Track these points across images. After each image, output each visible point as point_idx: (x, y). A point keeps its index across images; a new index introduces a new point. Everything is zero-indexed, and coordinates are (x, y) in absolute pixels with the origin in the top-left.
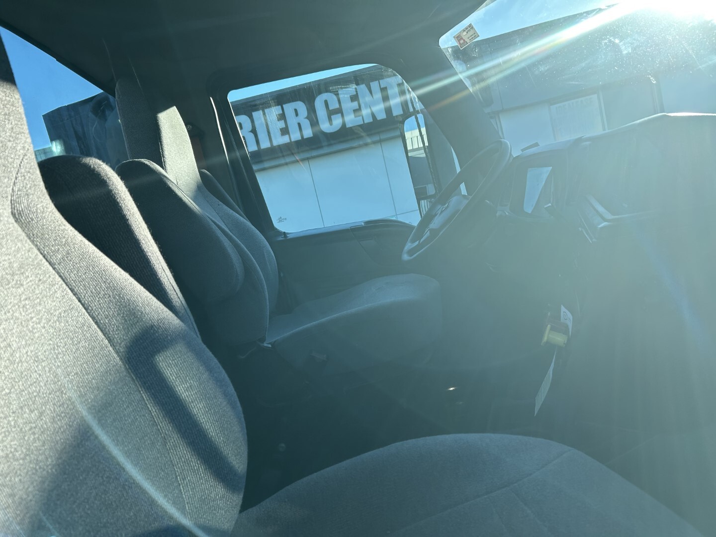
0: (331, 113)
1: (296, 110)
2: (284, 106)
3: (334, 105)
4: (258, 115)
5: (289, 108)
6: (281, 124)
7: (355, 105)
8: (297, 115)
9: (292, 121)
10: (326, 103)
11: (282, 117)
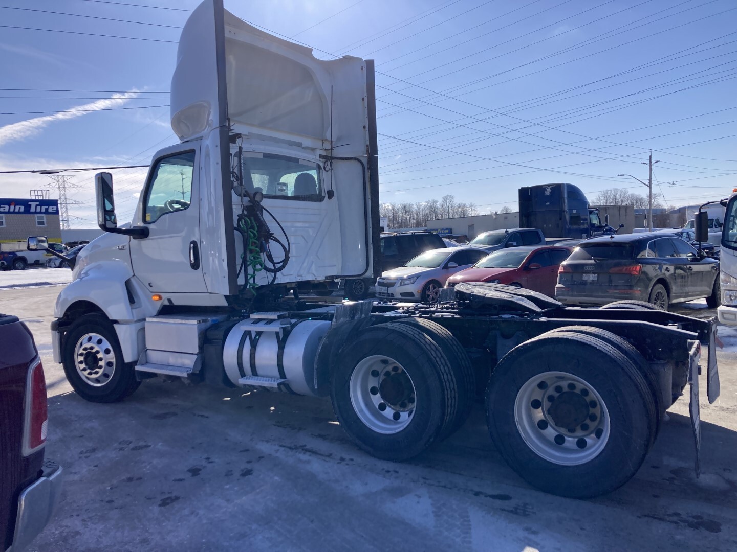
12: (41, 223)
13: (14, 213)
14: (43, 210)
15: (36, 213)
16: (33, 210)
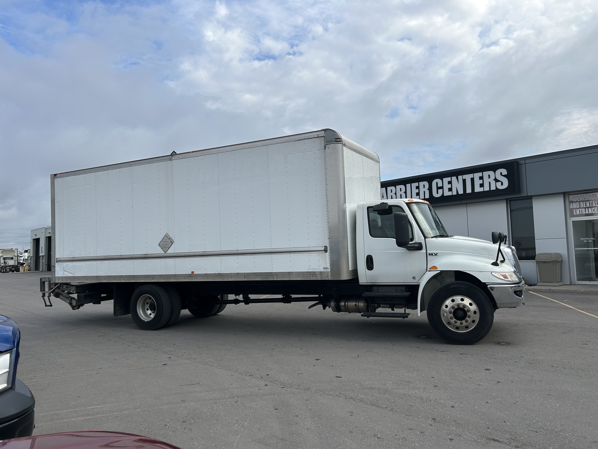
0: (438, 188)
1: (424, 185)
2: (419, 183)
3: (440, 185)
4: (408, 186)
5: (421, 184)
6: (417, 191)
7: (450, 186)
8: (424, 187)
9: (422, 190)
10: (437, 183)
11: (418, 188)
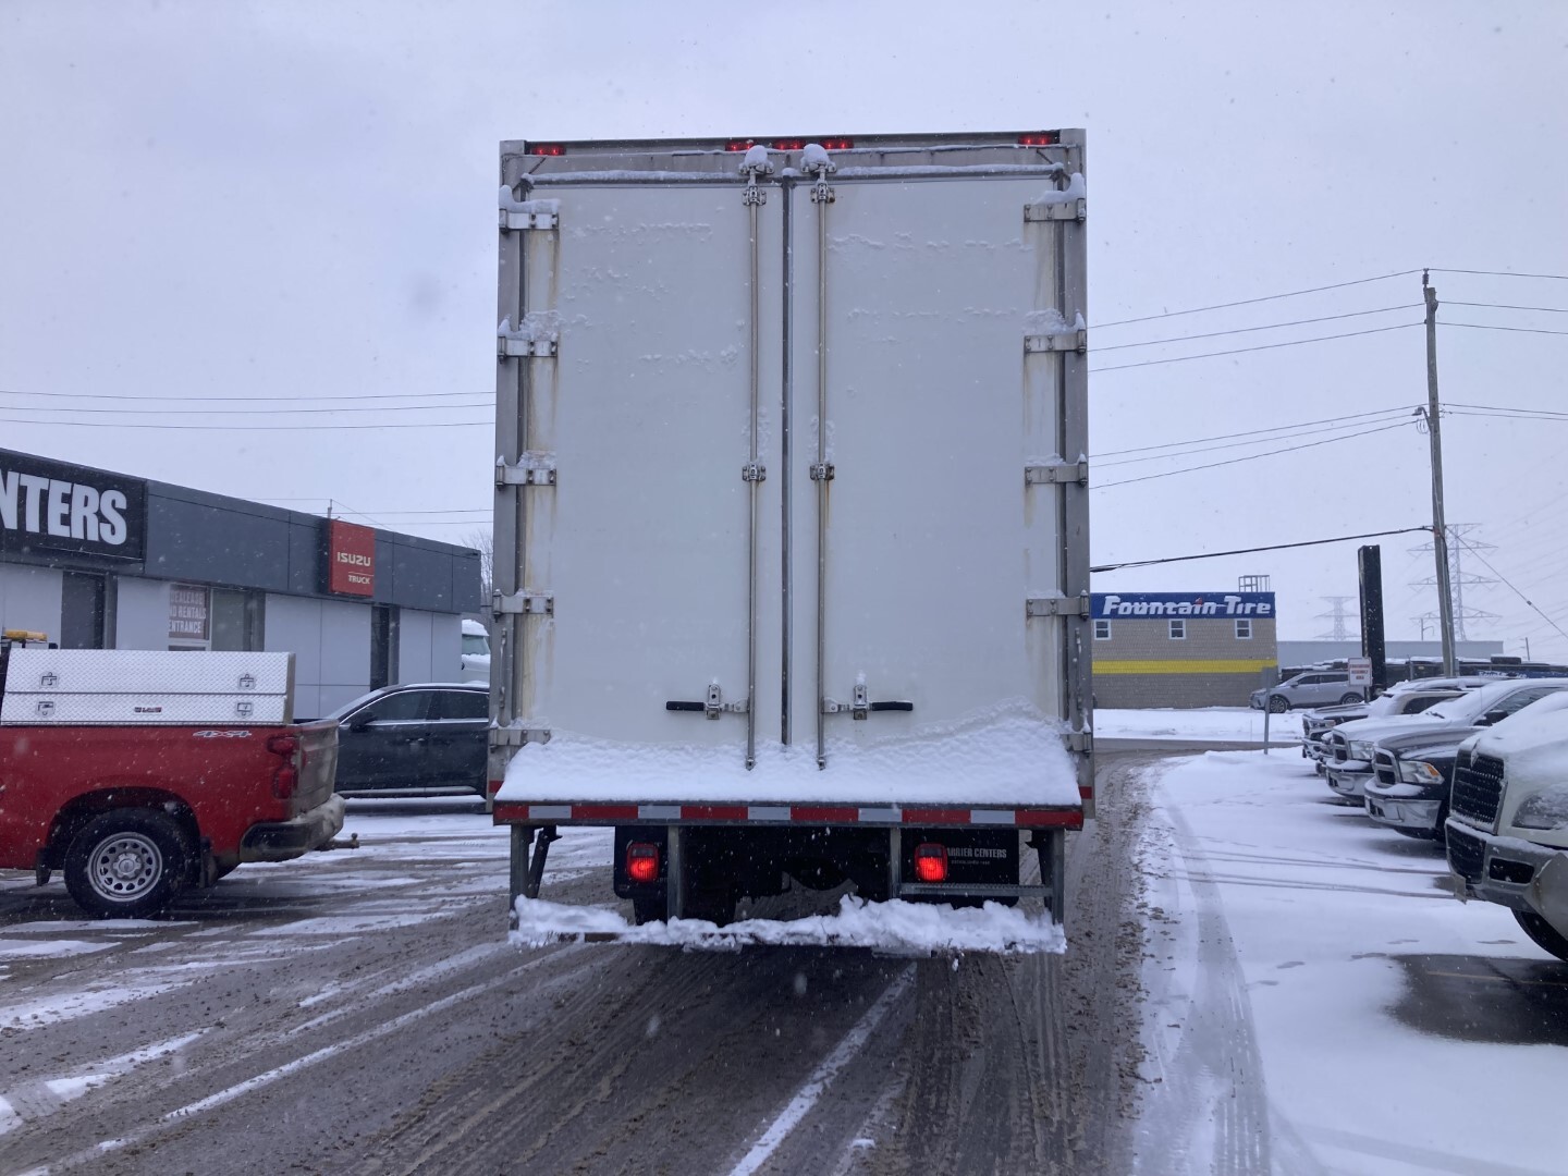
12: (1243, 633)
13: (1200, 616)
14: (1248, 611)
15: (1235, 615)
16: (1230, 610)
